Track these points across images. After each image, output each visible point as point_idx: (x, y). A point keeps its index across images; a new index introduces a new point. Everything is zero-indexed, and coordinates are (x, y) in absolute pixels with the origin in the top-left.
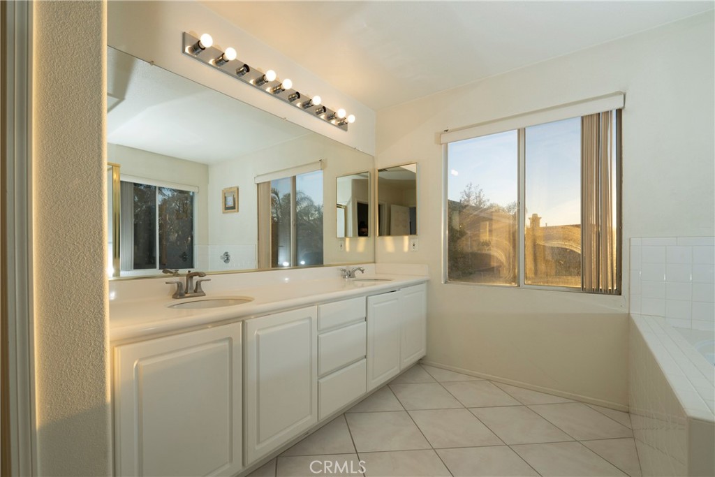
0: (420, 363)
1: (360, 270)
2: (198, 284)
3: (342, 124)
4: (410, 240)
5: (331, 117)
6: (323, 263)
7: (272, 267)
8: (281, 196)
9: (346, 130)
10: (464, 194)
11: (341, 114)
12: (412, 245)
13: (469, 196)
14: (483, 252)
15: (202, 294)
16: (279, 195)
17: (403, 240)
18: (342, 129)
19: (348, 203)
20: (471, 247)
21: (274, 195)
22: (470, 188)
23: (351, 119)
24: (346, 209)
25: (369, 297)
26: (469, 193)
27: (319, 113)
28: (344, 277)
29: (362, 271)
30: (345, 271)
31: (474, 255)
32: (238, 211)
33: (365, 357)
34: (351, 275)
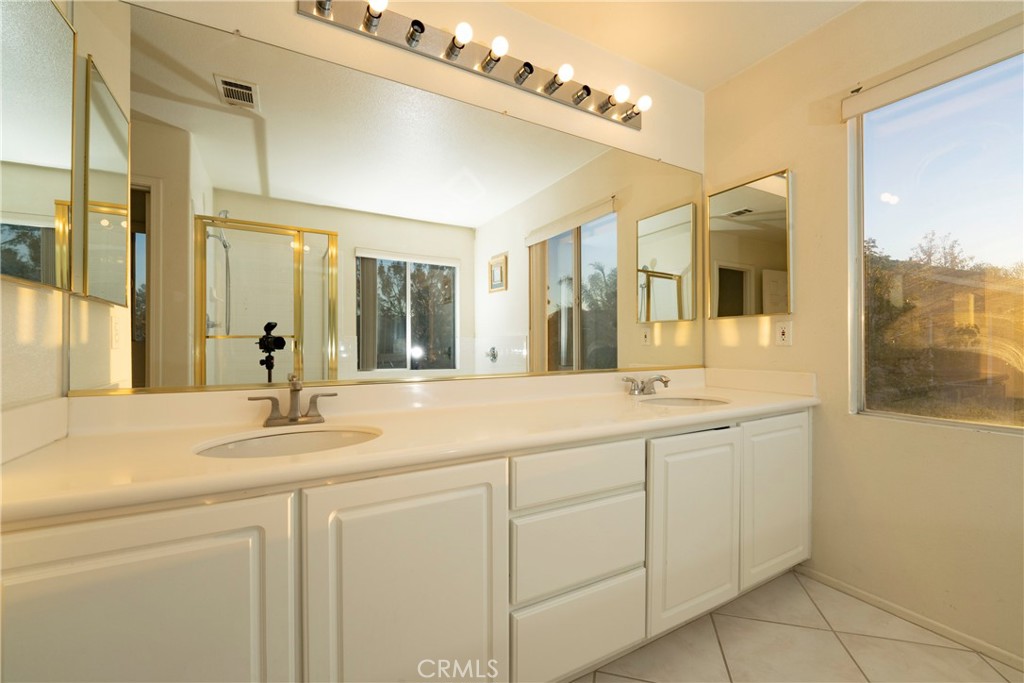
0: (797, 572)
1: (661, 380)
2: (313, 401)
3: (631, 118)
4: (773, 323)
5: (606, 106)
6: (616, 366)
7: (549, 370)
8: (607, 272)
9: (638, 128)
10: (919, 250)
11: (621, 95)
12: (779, 334)
13: (929, 255)
14: (962, 348)
15: (316, 419)
16: (605, 271)
17: (757, 324)
18: (631, 126)
19: (686, 272)
20: (934, 338)
21: (598, 271)
22: (932, 240)
23: (644, 104)
24: (680, 279)
25: (653, 441)
26: (930, 248)
27: (578, 100)
28: (631, 392)
29: (666, 383)
30: (633, 381)
31: (939, 354)
32: (506, 288)
33: (645, 565)
34: (645, 389)
